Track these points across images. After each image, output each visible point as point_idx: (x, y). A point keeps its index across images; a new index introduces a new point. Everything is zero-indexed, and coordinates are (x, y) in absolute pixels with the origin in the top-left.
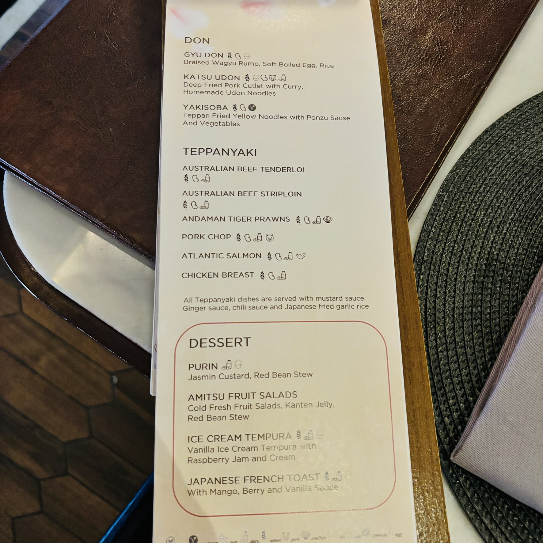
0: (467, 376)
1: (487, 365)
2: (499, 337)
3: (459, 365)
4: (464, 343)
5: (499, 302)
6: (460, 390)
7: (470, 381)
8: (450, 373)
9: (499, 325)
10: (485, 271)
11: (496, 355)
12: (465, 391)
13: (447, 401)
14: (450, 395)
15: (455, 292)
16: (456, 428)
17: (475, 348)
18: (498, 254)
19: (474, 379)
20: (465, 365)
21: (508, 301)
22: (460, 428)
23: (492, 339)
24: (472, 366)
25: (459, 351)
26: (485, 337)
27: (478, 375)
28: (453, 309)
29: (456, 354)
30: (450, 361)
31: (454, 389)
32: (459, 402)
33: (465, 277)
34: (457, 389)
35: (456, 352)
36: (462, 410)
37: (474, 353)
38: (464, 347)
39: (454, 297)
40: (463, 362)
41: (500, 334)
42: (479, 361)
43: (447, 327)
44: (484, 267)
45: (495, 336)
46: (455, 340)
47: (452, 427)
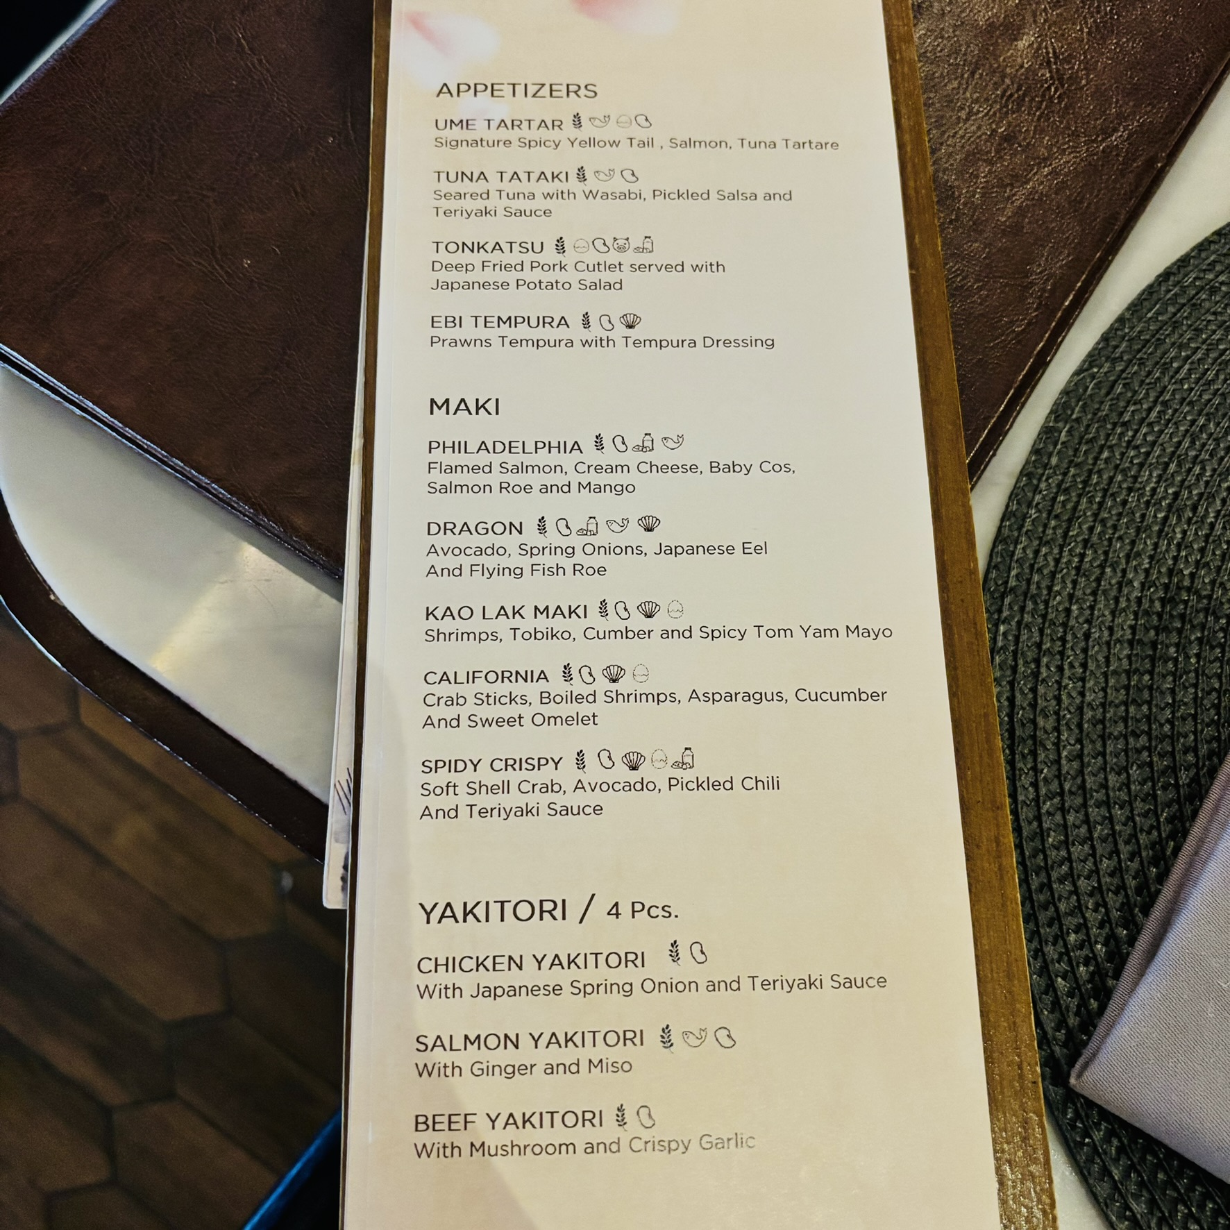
0: (1112, 875)
1: (1163, 850)
2: (1195, 780)
3: (1093, 847)
4: (1107, 795)
5: (1196, 693)
6: (1096, 910)
7: (1122, 887)
8: (1071, 868)
9: (1195, 750)
10: (1160, 615)
11: (1188, 825)
12: (1107, 913)
13: (1061, 936)
14: (1070, 922)
15: (1084, 666)
16: (1083, 1004)
17: (1134, 806)
18: (1192, 575)
19: (1132, 883)
20: (1109, 847)
21: (1218, 691)
22: (1094, 1004)
23: (1177, 786)
24: (1125, 850)
25: (1094, 813)
26: (1159, 779)
27: (1141, 873)
28: (1080, 709)
29: (1087, 821)
30: (1071, 839)
31: (1079, 908)
32: (1093, 939)
33: (1111, 629)
34: (1087, 908)
35: (1087, 815)
36: (1099, 959)
37: (1131, 818)
38: (1107, 804)
39: (1083, 680)
40: (1104, 840)
41: (1197, 774)
42: (1143, 838)
43: (1064, 753)
44: (1158, 605)
45: (1184, 778)
46: (1083, 786)
47: (1073, 1003)
